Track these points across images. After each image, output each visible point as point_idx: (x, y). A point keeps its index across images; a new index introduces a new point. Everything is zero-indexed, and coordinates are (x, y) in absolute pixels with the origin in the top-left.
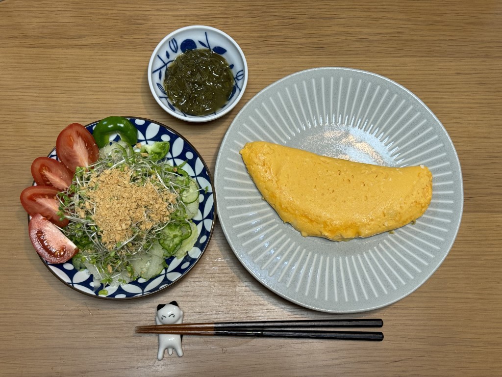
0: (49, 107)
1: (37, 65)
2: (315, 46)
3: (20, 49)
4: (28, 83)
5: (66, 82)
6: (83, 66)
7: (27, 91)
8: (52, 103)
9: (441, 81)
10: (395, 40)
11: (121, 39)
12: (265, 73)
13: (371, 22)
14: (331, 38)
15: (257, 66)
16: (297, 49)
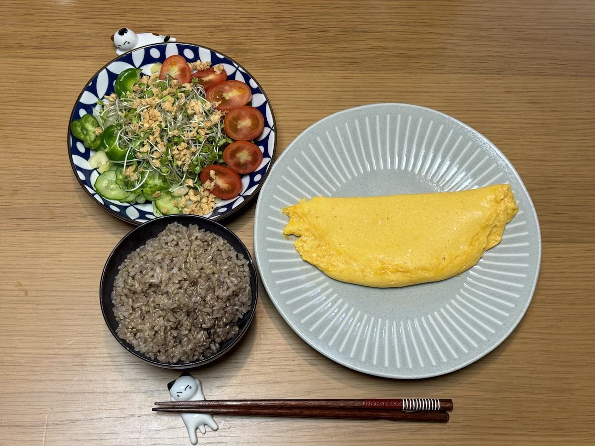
0: (47, 122)
1: (34, 77)
2: (349, 61)
3: (15, 60)
4: (22, 96)
7: (22, 104)
8: (50, 118)
9: (489, 100)
10: (437, 56)
12: (292, 89)
13: (409, 36)
14: (366, 53)
15: (282, 80)
16: (327, 64)
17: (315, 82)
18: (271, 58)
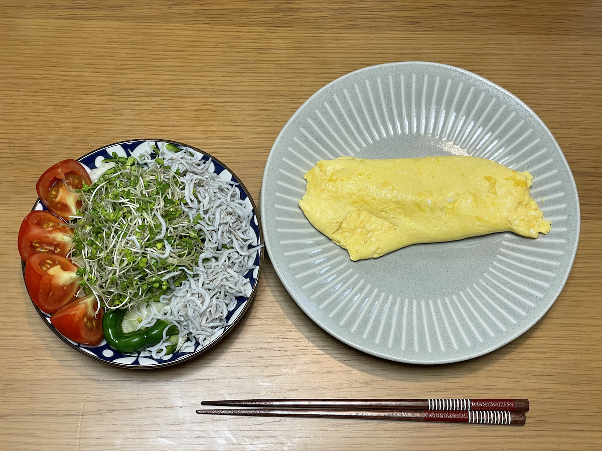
0: (79, 88)
1: (66, 39)
2: (410, 20)
3: (46, 21)
4: (54, 60)
5: (100, 59)
6: (122, 40)
7: (53, 68)
8: (83, 83)
11: (169, 11)
12: (346, 51)
14: (428, 11)
15: (336, 42)
16: (386, 24)
17: (372, 44)
18: (323, 18)
